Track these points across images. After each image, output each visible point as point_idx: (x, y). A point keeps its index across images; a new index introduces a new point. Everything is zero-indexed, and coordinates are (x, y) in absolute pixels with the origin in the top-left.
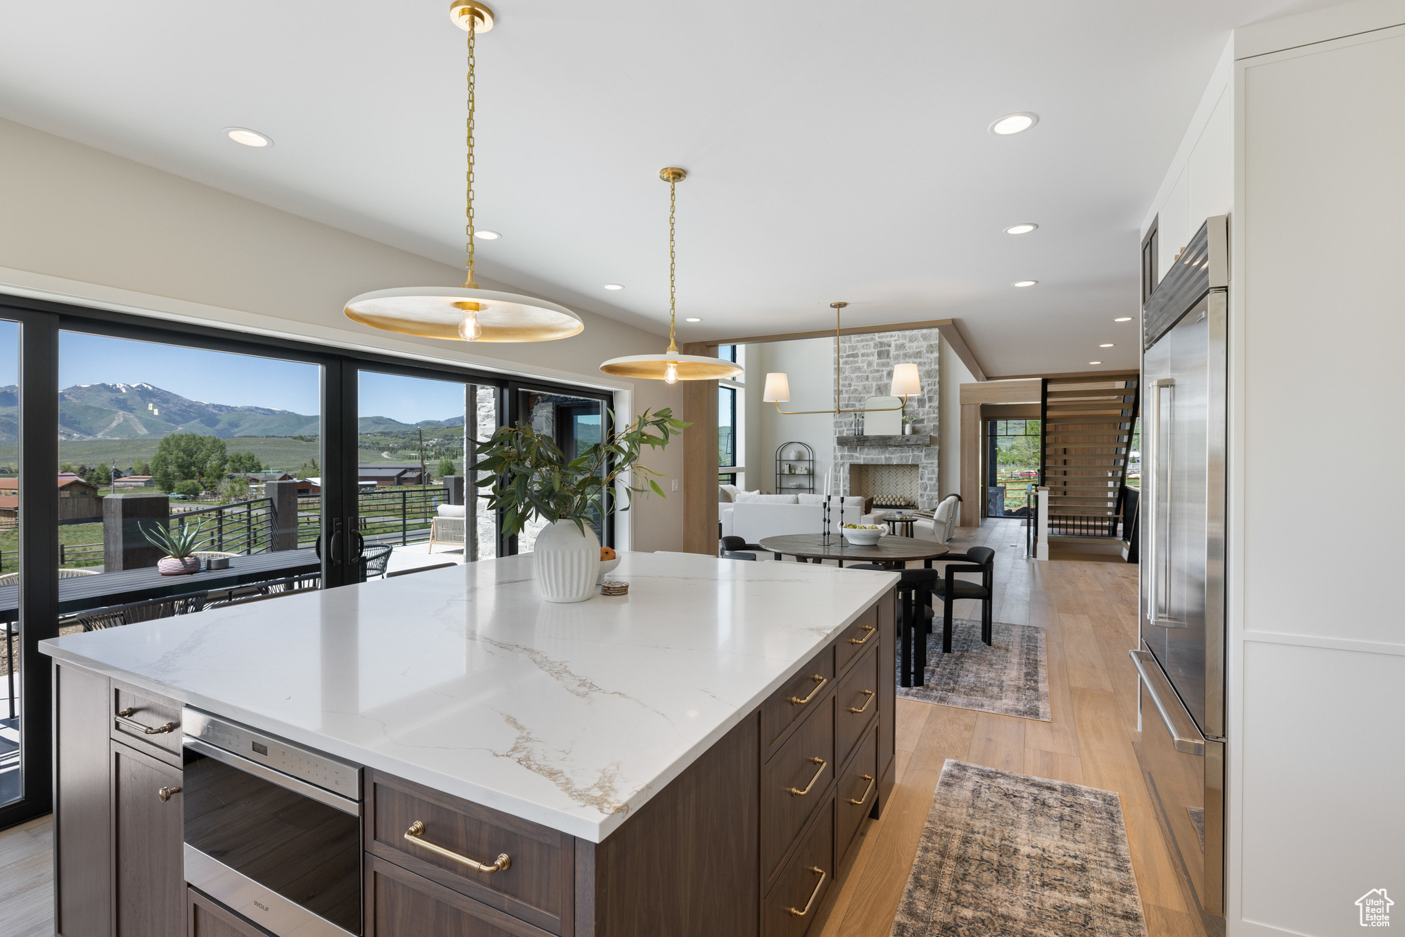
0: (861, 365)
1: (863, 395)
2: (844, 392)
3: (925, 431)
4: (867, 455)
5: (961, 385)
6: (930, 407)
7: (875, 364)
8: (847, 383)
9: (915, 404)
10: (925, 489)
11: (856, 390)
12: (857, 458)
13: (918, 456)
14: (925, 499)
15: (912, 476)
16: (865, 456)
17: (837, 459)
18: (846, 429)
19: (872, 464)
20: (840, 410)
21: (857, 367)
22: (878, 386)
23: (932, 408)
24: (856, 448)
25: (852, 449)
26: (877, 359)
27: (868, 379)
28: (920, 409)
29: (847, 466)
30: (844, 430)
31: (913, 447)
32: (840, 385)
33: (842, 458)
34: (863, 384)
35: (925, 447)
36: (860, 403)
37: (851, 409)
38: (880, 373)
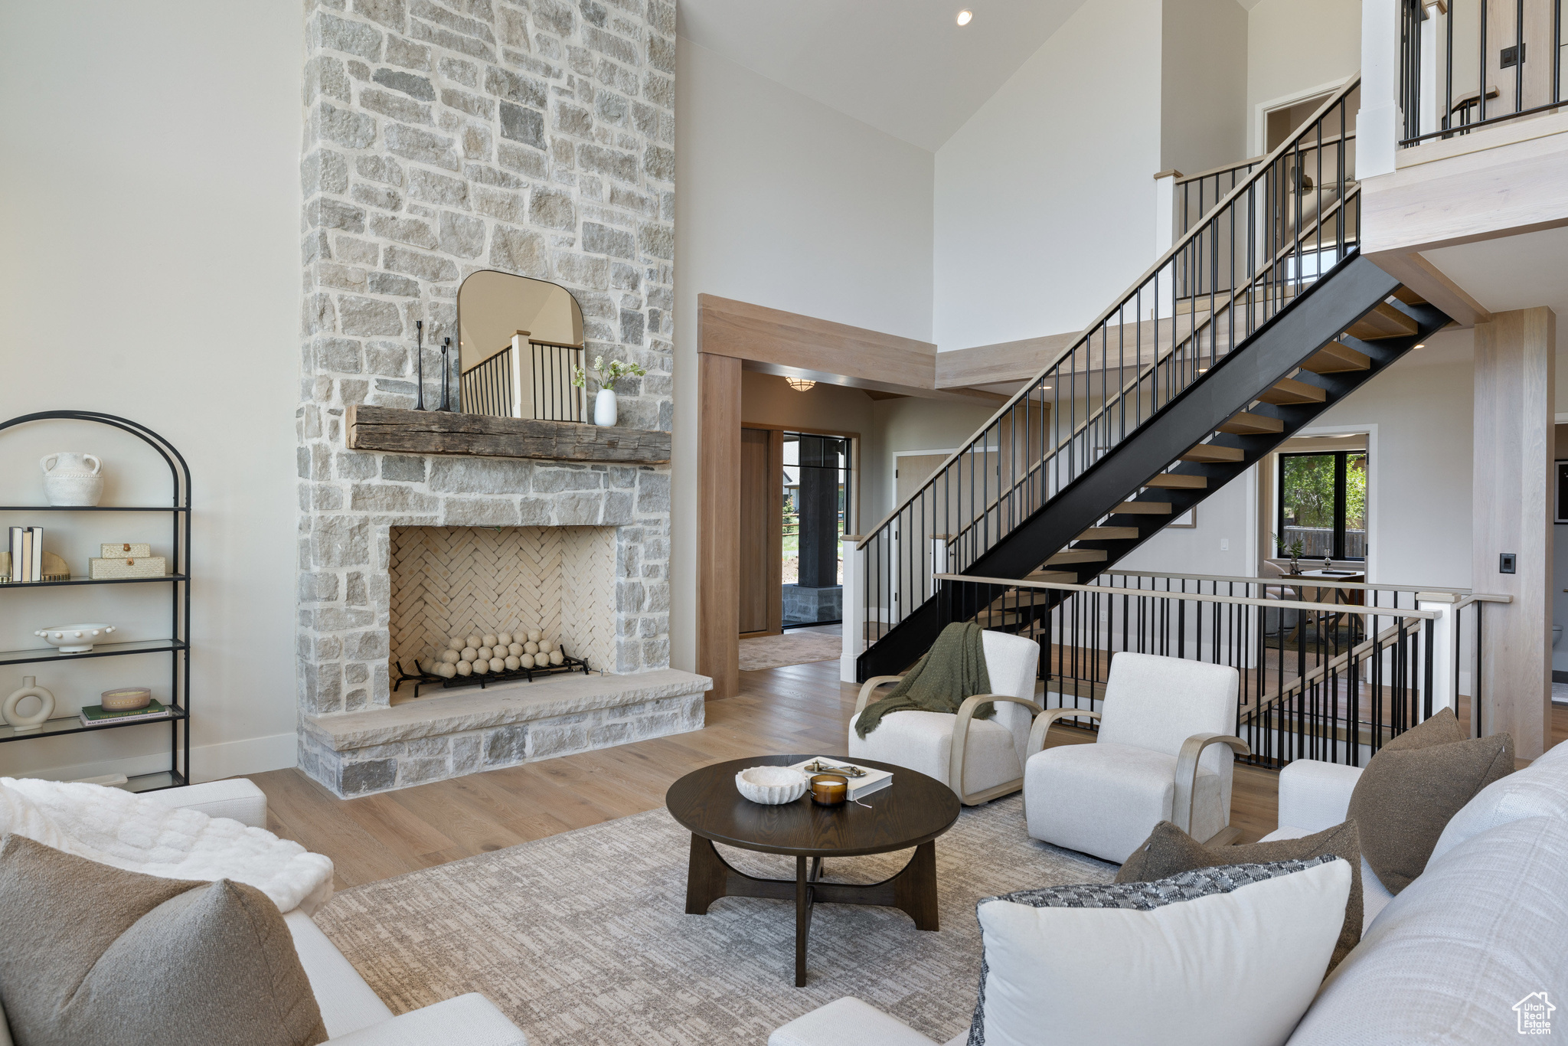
0: (441, 134)
1: (447, 257)
2: (367, 221)
3: (641, 420)
4: (461, 490)
5: (700, 296)
6: (655, 344)
7: (494, 150)
8: (382, 187)
9: (615, 327)
11: (417, 230)
12: (421, 501)
13: (624, 501)
15: (543, 564)
16: (452, 495)
17: (337, 505)
18: (378, 380)
19: (478, 524)
20: (351, 295)
21: (423, 134)
22: (504, 235)
23: (659, 349)
24: (421, 462)
25: (400, 464)
26: (502, 134)
27: (467, 199)
28: (629, 347)
29: (379, 536)
30: (367, 382)
31: (609, 466)
32: (350, 186)
33: (360, 503)
34: (446, 212)
35: (640, 468)
36: (436, 284)
37: (400, 301)
38: (510, 191)
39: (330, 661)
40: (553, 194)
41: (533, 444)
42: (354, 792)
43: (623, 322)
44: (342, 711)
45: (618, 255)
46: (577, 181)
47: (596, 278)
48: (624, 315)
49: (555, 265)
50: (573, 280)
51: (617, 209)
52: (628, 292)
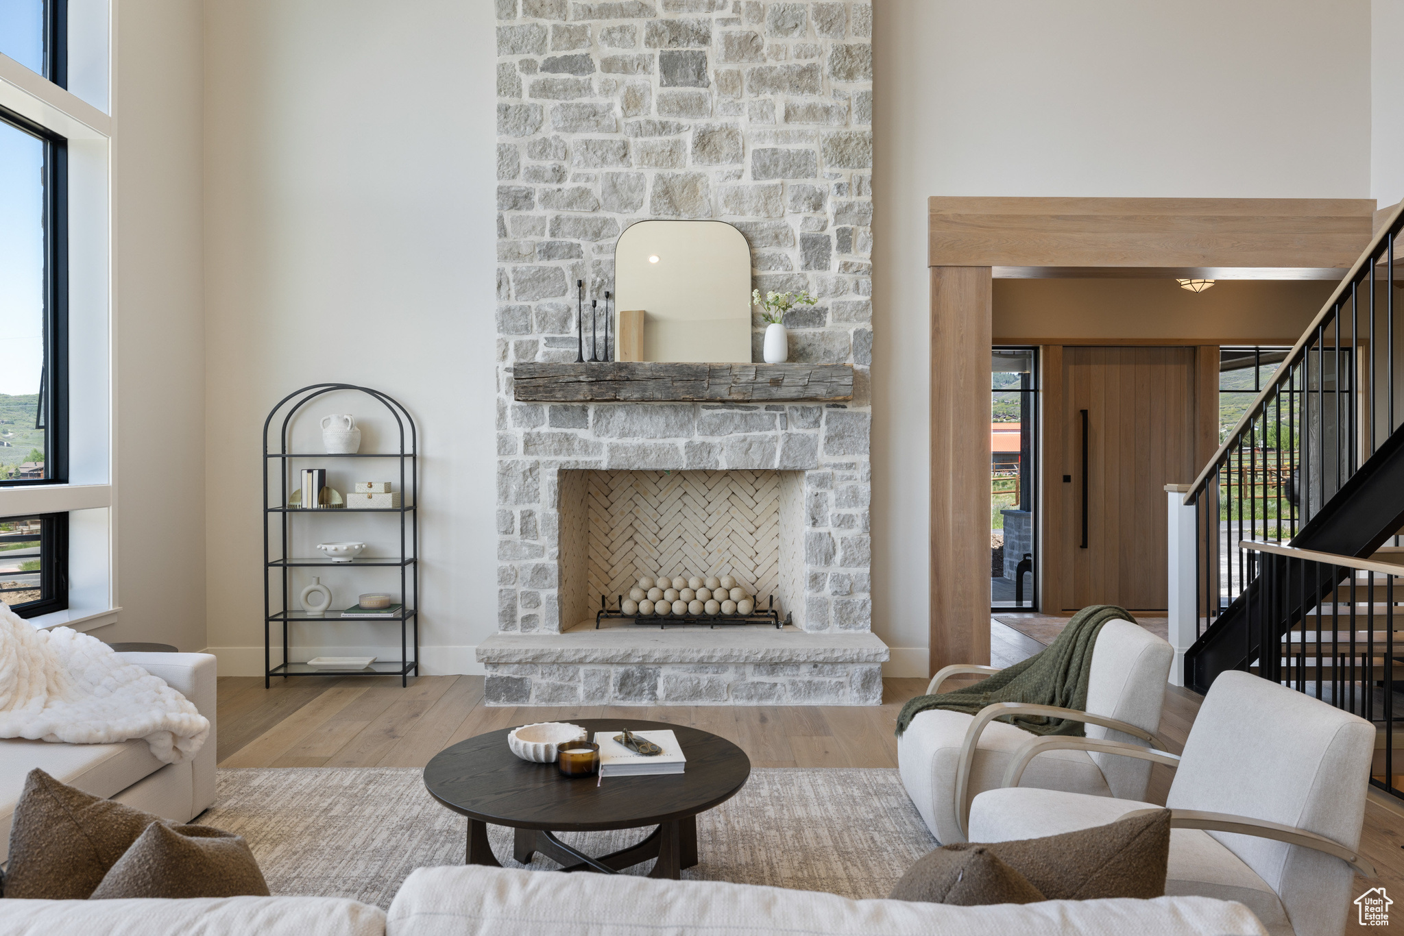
0: (601, 101)
1: (608, 215)
2: (536, 198)
3: (827, 353)
4: (623, 435)
5: (933, 201)
6: (846, 266)
7: (653, 102)
8: (548, 164)
9: (795, 255)
10: (828, 558)
11: (581, 195)
12: (586, 447)
13: (805, 442)
14: (828, 590)
16: (615, 440)
17: (512, 451)
18: (546, 338)
19: (641, 468)
20: (522, 266)
21: (585, 106)
22: (664, 183)
23: (851, 270)
24: (585, 410)
25: (565, 413)
26: (662, 85)
27: (628, 156)
28: (812, 274)
29: (549, 478)
30: (537, 341)
31: (787, 405)
32: (522, 171)
33: (532, 449)
34: (608, 173)
35: (828, 406)
36: (598, 243)
37: (565, 264)
38: (672, 138)
39: (509, 587)
40: (717, 129)
41: (683, 387)
42: (495, 701)
43: (804, 248)
44: (517, 632)
45: (795, 176)
46: (746, 109)
47: (770, 207)
48: (804, 240)
49: (721, 201)
50: (743, 213)
51: (794, 127)
52: (808, 215)
